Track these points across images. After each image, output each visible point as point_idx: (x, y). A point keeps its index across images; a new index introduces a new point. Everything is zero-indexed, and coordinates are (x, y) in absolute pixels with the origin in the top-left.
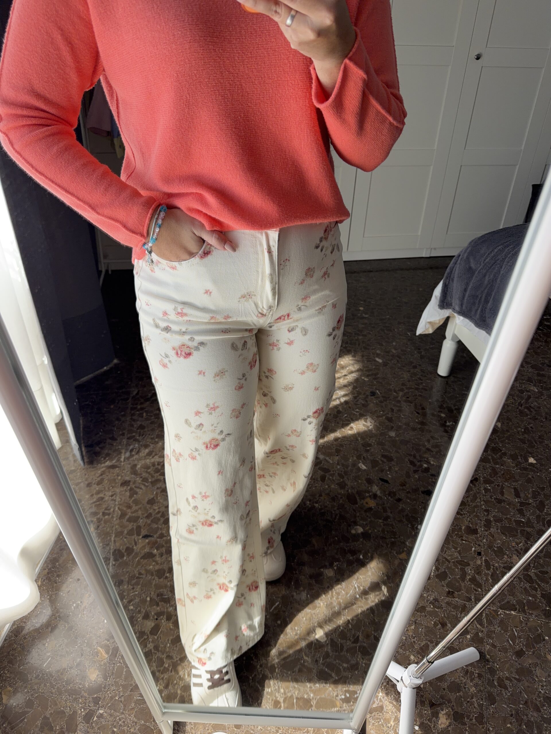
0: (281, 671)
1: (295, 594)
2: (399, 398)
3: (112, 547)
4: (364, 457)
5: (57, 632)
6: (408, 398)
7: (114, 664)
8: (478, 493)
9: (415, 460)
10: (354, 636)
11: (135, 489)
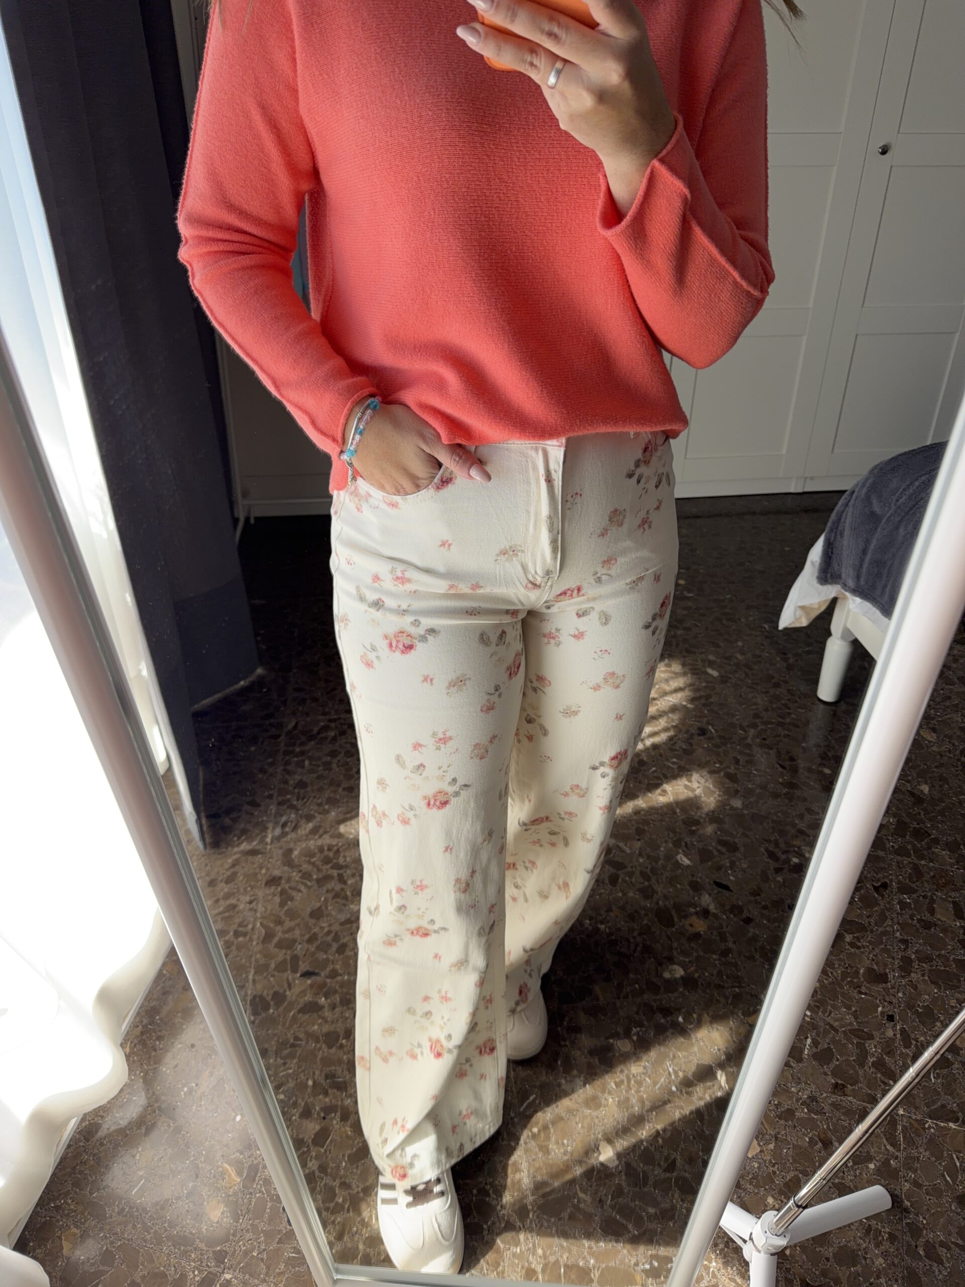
0: (538, 1217)
1: (563, 1081)
2: (749, 741)
3: (249, 992)
4: (686, 843)
5: (154, 1135)
6: (765, 739)
7: (251, 1194)
8: (888, 910)
9: (776, 850)
10: (666, 1159)
11: (290, 891)
